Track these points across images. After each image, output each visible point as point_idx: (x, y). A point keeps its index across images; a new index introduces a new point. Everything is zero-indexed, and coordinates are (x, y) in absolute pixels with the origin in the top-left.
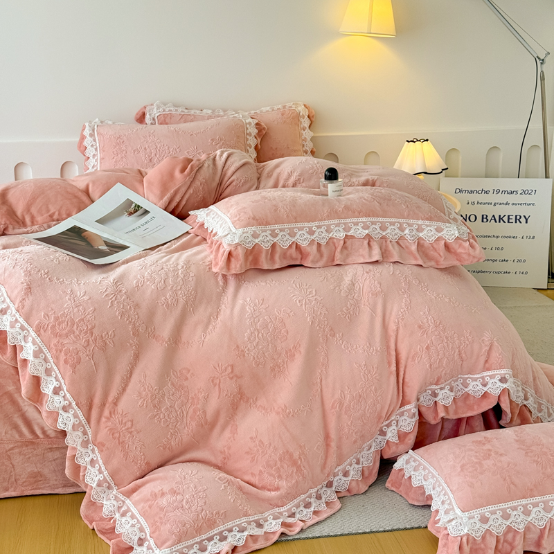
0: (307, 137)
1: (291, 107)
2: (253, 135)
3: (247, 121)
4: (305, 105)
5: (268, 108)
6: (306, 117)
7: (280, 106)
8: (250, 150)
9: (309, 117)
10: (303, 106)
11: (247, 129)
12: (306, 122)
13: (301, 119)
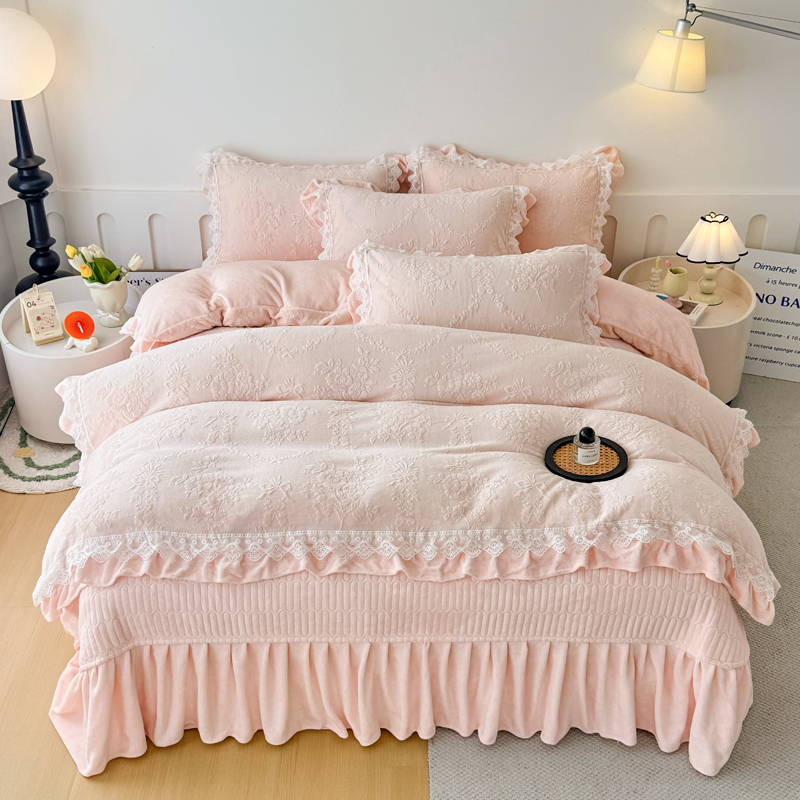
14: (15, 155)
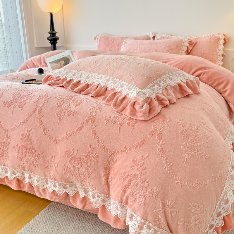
0: (221, 48)
1: (216, 35)
2: (186, 46)
3: (185, 40)
4: (223, 34)
5: (206, 35)
6: (223, 39)
7: (211, 35)
8: (182, 52)
9: (224, 39)
10: (222, 35)
11: (184, 43)
12: (222, 42)
13: (220, 41)
14: (50, 30)
